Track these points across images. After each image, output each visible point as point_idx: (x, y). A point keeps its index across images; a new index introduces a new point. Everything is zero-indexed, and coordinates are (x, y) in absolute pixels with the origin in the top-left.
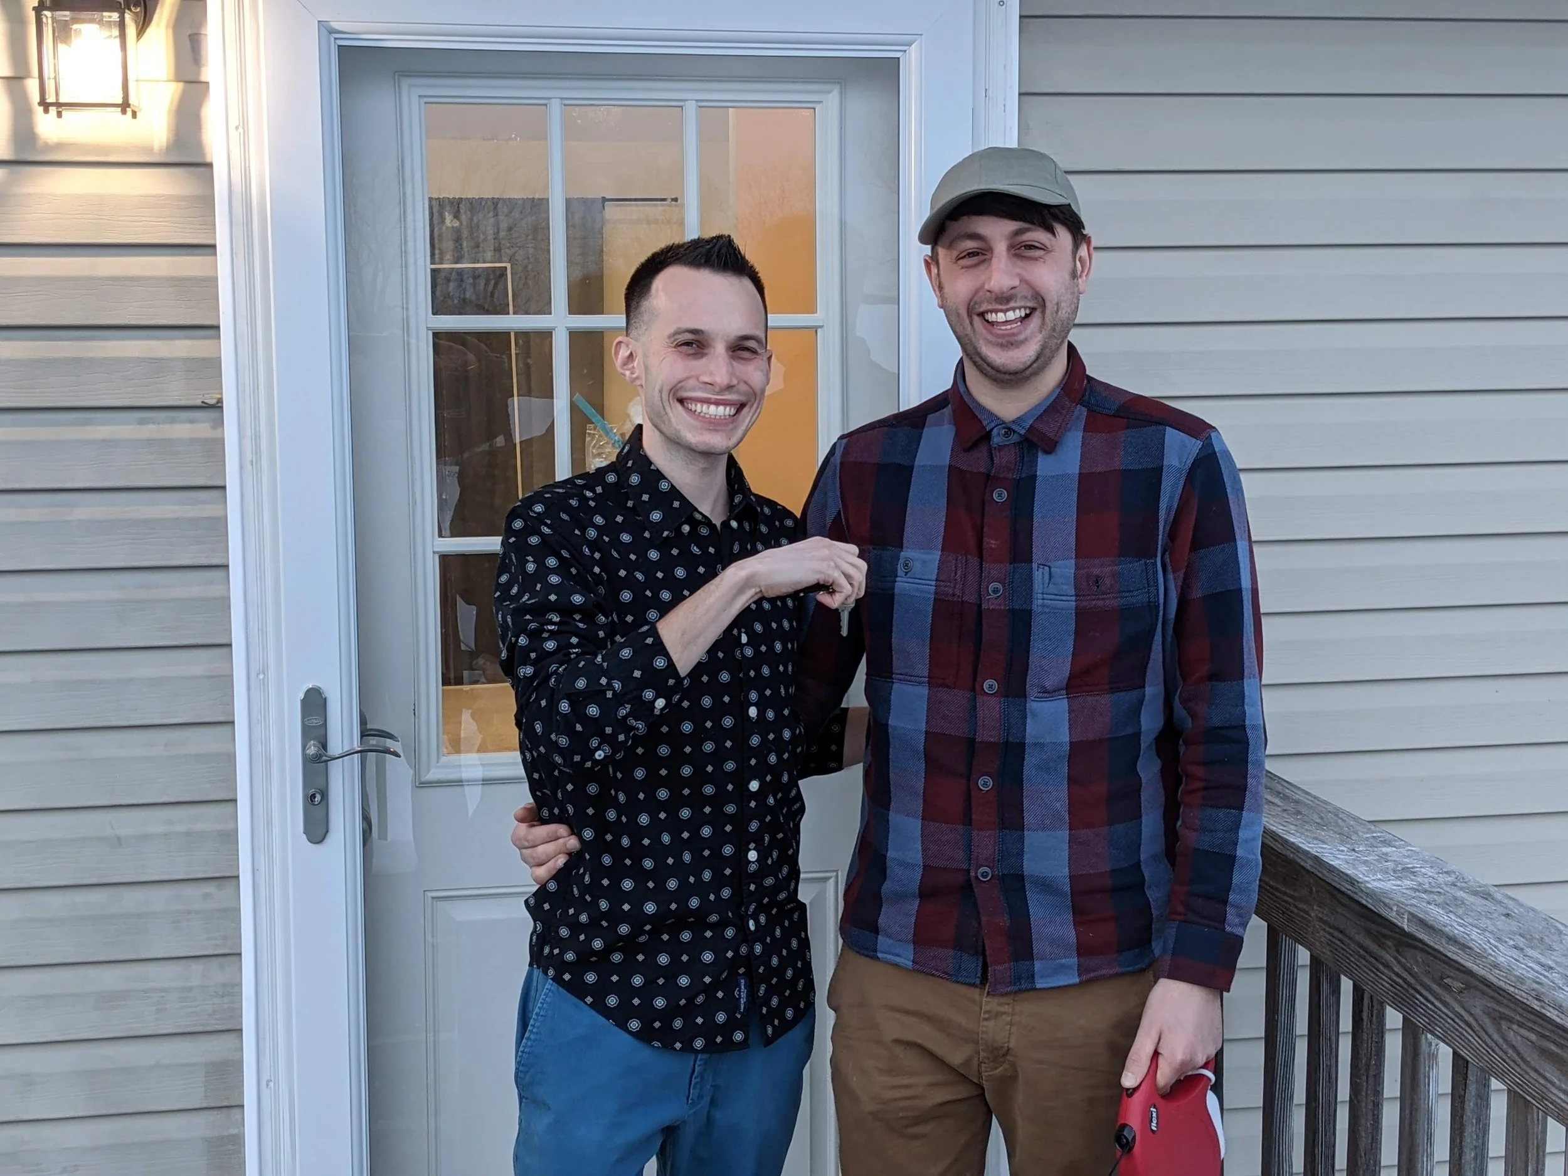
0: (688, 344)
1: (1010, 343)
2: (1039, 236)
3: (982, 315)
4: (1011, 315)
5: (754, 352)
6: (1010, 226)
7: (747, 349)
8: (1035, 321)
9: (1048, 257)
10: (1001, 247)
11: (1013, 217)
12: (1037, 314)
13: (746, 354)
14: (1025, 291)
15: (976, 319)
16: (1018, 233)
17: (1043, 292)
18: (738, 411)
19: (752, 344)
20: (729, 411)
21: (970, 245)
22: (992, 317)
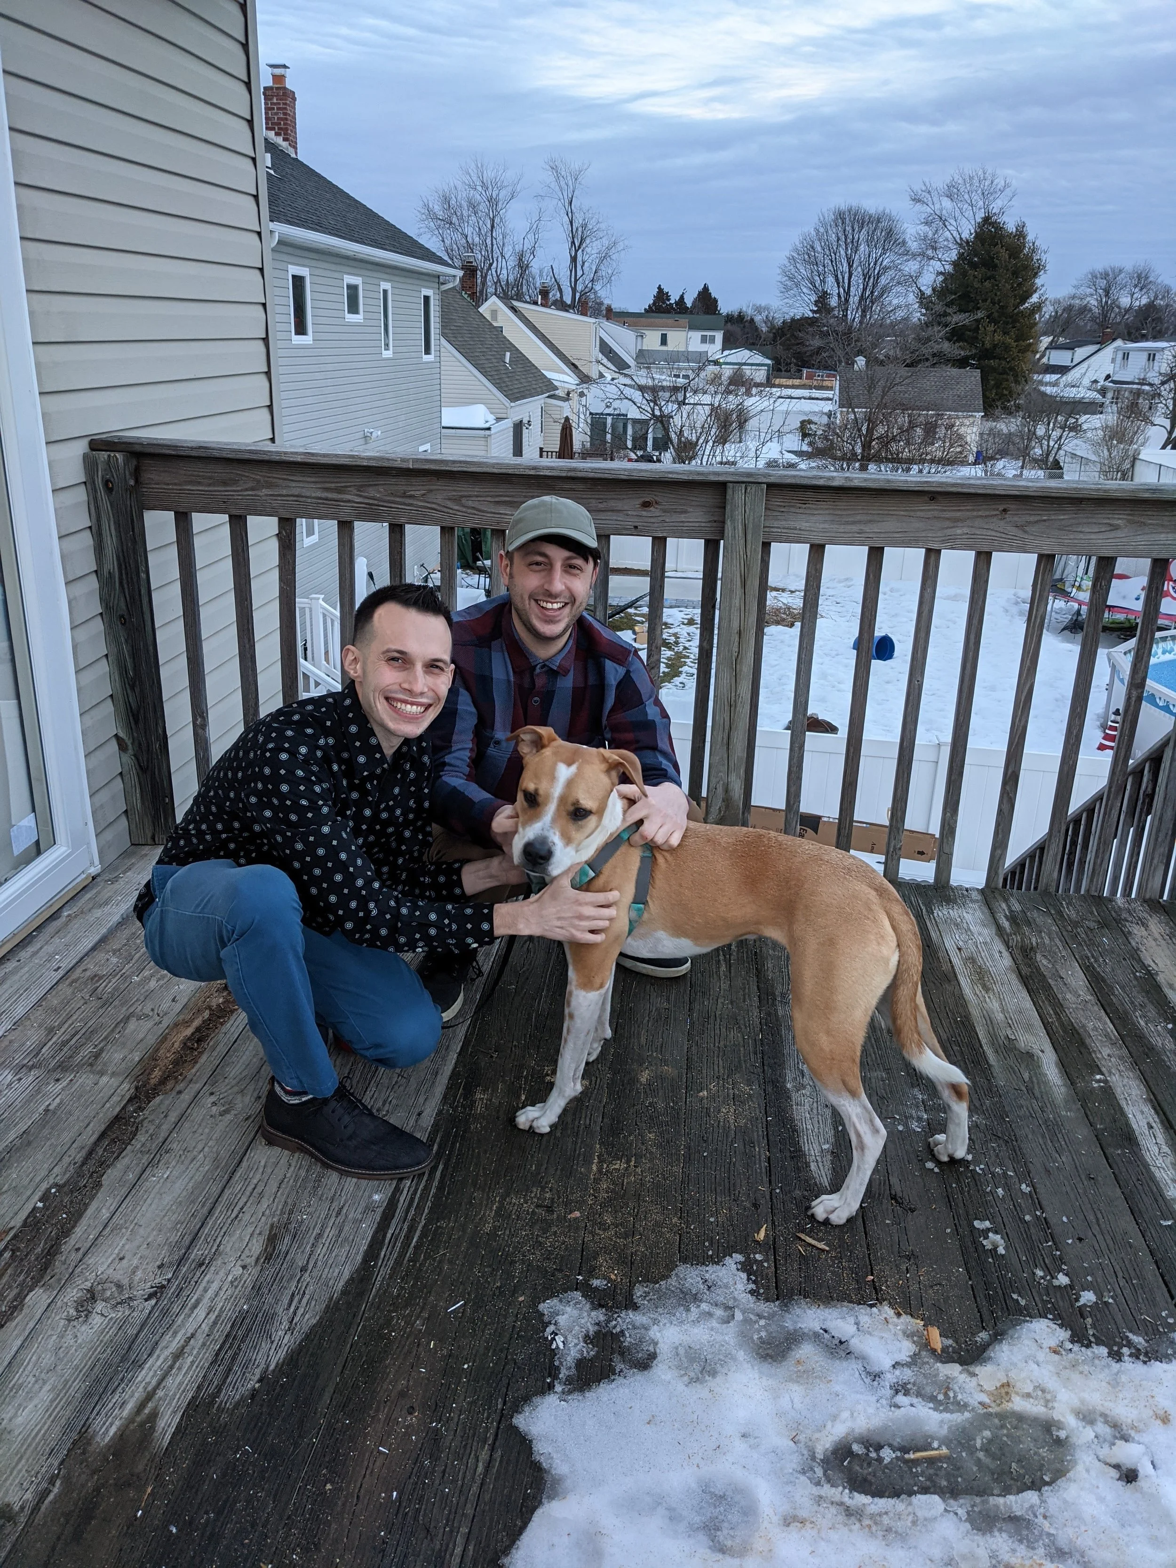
0: (393, 659)
1: (550, 621)
2: (579, 562)
3: (536, 601)
4: (556, 606)
5: (442, 669)
6: (566, 554)
7: (437, 667)
8: (567, 610)
9: (582, 575)
10: (558, 566)
11: (570, 550)
12: (569, 606)
13: (436, 671)
14: (567, 594)
15: (533, 603)
16: (569, 558)
17: (576, 595)
18: (426, 709)
19: (440, 664)
20: (420, 709)
21: (539, 559)
22: (542, 604)
